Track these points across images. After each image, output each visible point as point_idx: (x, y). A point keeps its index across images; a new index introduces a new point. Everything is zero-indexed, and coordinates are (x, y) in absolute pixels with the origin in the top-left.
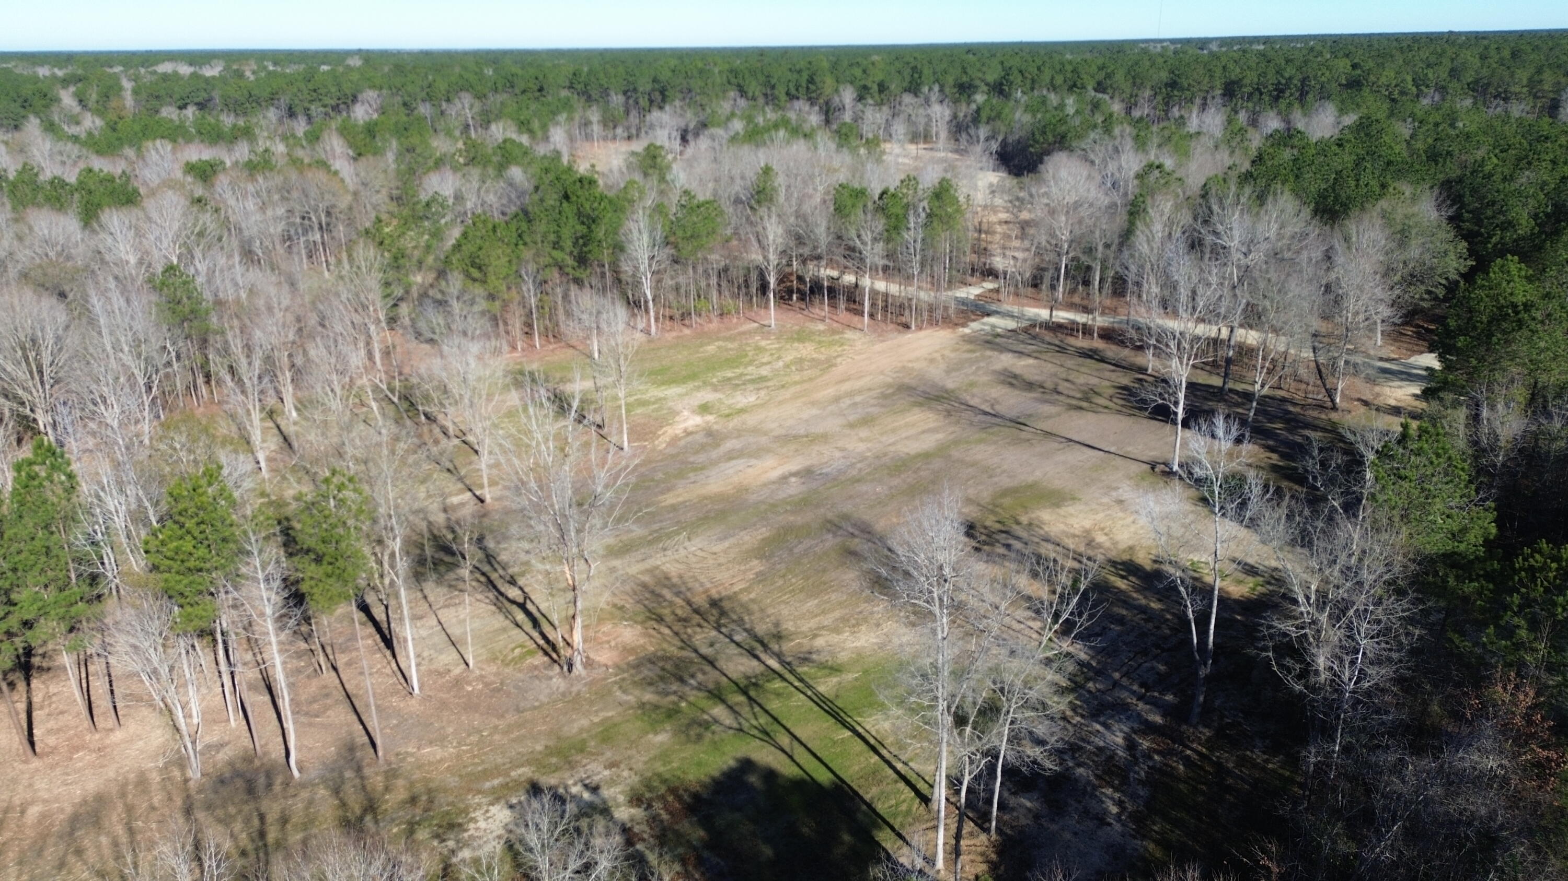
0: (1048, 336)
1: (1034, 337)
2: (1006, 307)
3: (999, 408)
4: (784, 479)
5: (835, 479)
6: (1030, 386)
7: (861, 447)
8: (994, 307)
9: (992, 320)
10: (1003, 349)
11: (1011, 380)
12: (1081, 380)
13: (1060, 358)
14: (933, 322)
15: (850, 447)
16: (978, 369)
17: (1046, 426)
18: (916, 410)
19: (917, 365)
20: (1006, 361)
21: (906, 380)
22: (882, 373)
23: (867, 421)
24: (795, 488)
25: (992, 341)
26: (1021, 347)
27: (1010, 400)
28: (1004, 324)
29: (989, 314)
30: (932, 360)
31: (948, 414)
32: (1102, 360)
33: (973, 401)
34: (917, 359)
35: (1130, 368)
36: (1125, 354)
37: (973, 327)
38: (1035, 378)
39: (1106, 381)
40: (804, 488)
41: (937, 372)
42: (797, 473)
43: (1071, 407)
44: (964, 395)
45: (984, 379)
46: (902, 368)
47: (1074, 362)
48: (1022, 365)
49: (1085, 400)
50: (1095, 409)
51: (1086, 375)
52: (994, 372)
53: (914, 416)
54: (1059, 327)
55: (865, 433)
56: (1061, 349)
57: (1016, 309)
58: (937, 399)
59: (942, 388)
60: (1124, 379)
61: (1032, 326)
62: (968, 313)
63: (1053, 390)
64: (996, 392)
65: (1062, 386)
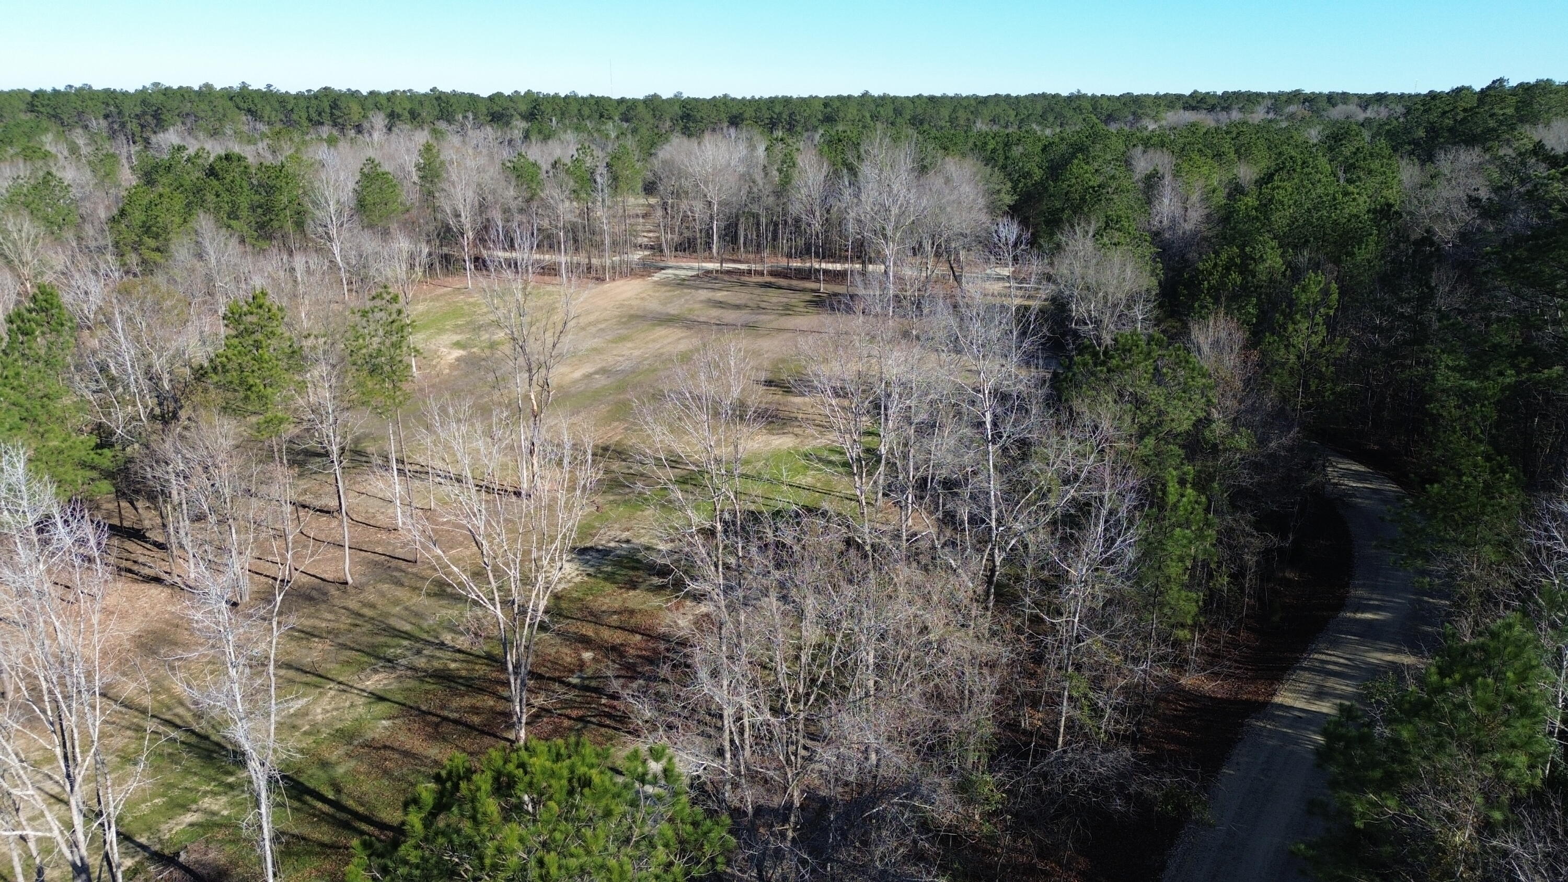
0: (726, 278)
1: (716, 279)
2: (670, 264)
3: (725, 321)
4: (588, 376)
5: (633, 372)
6: (738, 307)
7: (636, 353)
8: (662, 264)
9: (670, 271)
10: (697, 288)
11: (720, 304)
12: (774, 300)
13: (749, 290)
14: (623, 275)
15: (626, 352)
16: (687, 300)
17: (775, 325)
18: (658, 328)
19: (634, 303)
20: (704, 294)
21: (632, 312)
22: (606, 309)
23: (622, 339)
24: (601, 381)
25: (681, 283)
26: (709, 285)
27: (730, 316)
28: (682, 273)
29: (663, 269)
30: (642, 299)
31: (689, 328)
32: (780, 288)
33: (701, 319)
34: (630, 299)
35: (804, 290)
36: (794, 283)
37: (657, 276)
38: (738, 302)
39: (795, 299)
40: (612, 379)
41: (654, 305)
42: (596, 373)
43: (782, 315)
44: (690, 316)
45: (697, 306)
46: (622, 306)
47: (759, 291)
48: (720, 295)
49: (788, 310)
50: (801, 314)
51: (775, 297)
52: (701, 302)
53: (660, 332)
54: (729, 272)
55: (630, 345)
56: (744, 284)
57: (683, 264)
58: (670, 320)
59: (668, 314)
60: (808, 297)
61: (708, 272)
62: (646, 269)
63: (759, 307)
64: (715, 312)
65: (763, 305)
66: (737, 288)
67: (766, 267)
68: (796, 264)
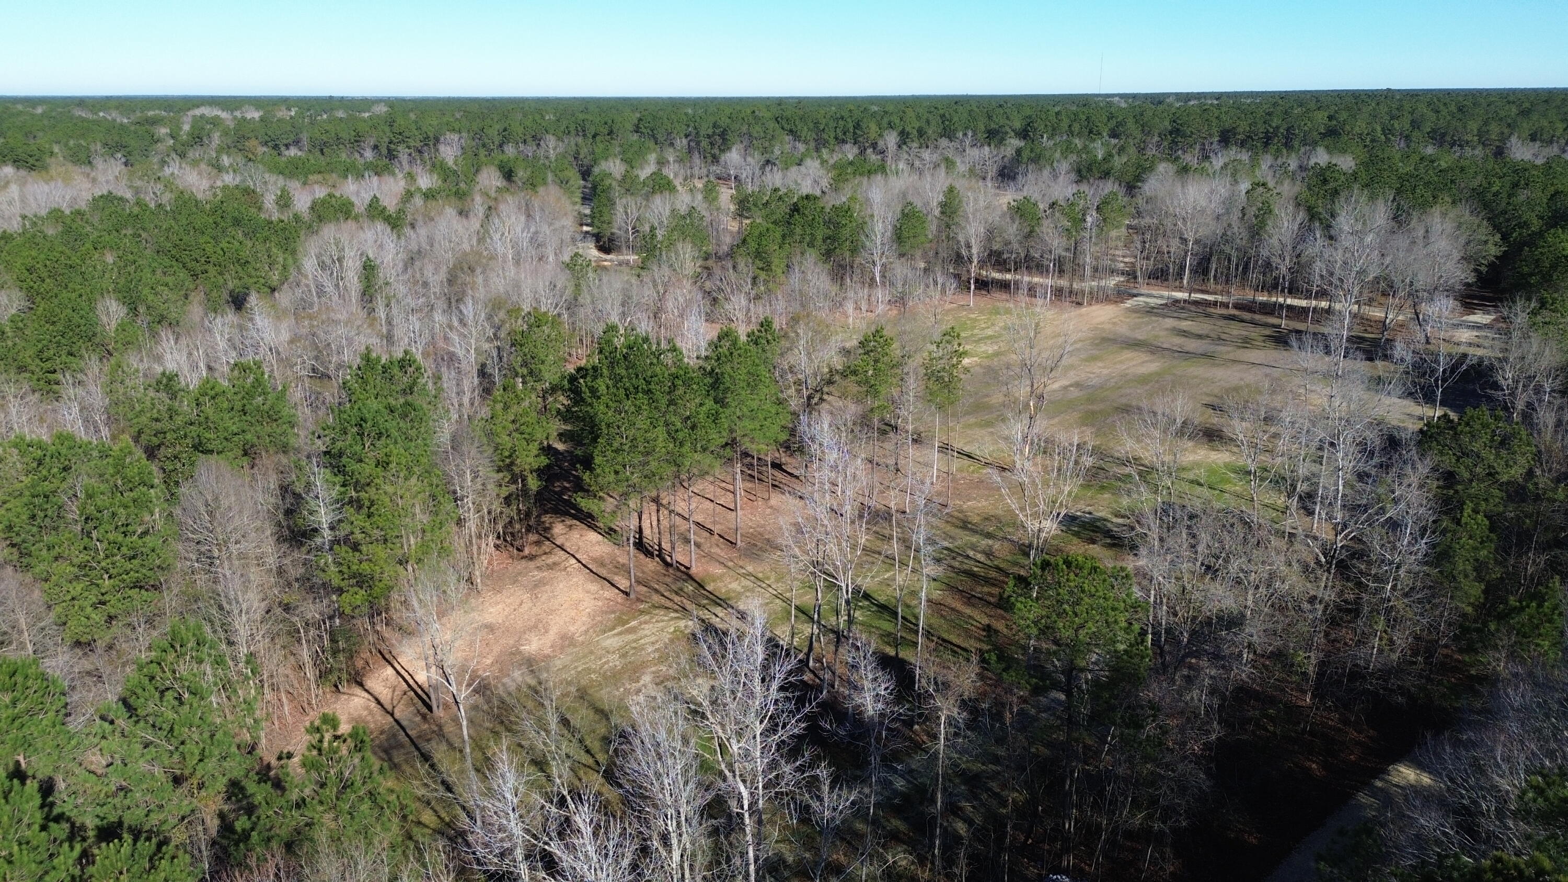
0: (1193, 308)
1: (1183, 308)
2: (1143, 291)
3: (1186, 349)
4: (1065, 388)
5: (1101, 388)
6: (1200, 337)
7: (1105, 371)
8: (1135, 291)
9: (1141, 298)
10: (1164, 316)
11: (1184, 333)
12: (1235, 332)
13: (1212, 321)
14: (1098, 301)
15: (1097, 371)
16: (1153, 327)
17: (1231, 356)
18: (1126, 351)
19: (1107, 326)
20: (1170, 323)
21: (1104, 335)
22: (1082, 331)
23: (1093, 358)
24: (1075, 393)
25: (1151, 311)
26: (1176, 315)
27: (1192, 345)
28: (1152, 301)
29: (1135, 296)
30: (1114, 323)
31: (1152, 353)
32: (1242, 321)
33: (1165, 346)
34: (1103, 323)
35: (1266, 325)
36: (1257, 317)
37: (1129, 303)
38: (1200, 332)
39: (1255, 333)
40: (1081, 393)
41: (1123, 330)
42: (1071, 386)
43: (1239, 347)
44: (1155, 343)
45: (1162, 333)
46: (1096, 329)
47: (1222, 323)
48: (1185, 325)
49: (1246, 343)
50: (1258, 348)
51: (1236, 330)
52: (1167, 329)
53: (1128, 354)
54: (1196, 303)
55: (1100, 364)
56: (1208, 316)
57: (1154, 292)
58: (1137, 345)
59: (1135, 339)
60: (1268, 332)
61: (1177, 301)
62: (1121, 295)
63: (1219, 339)
64: (1178, 340)
65: (1223, 336)
66: (1201, 319)
67: (1232, 300)
68: (1262, 298)
